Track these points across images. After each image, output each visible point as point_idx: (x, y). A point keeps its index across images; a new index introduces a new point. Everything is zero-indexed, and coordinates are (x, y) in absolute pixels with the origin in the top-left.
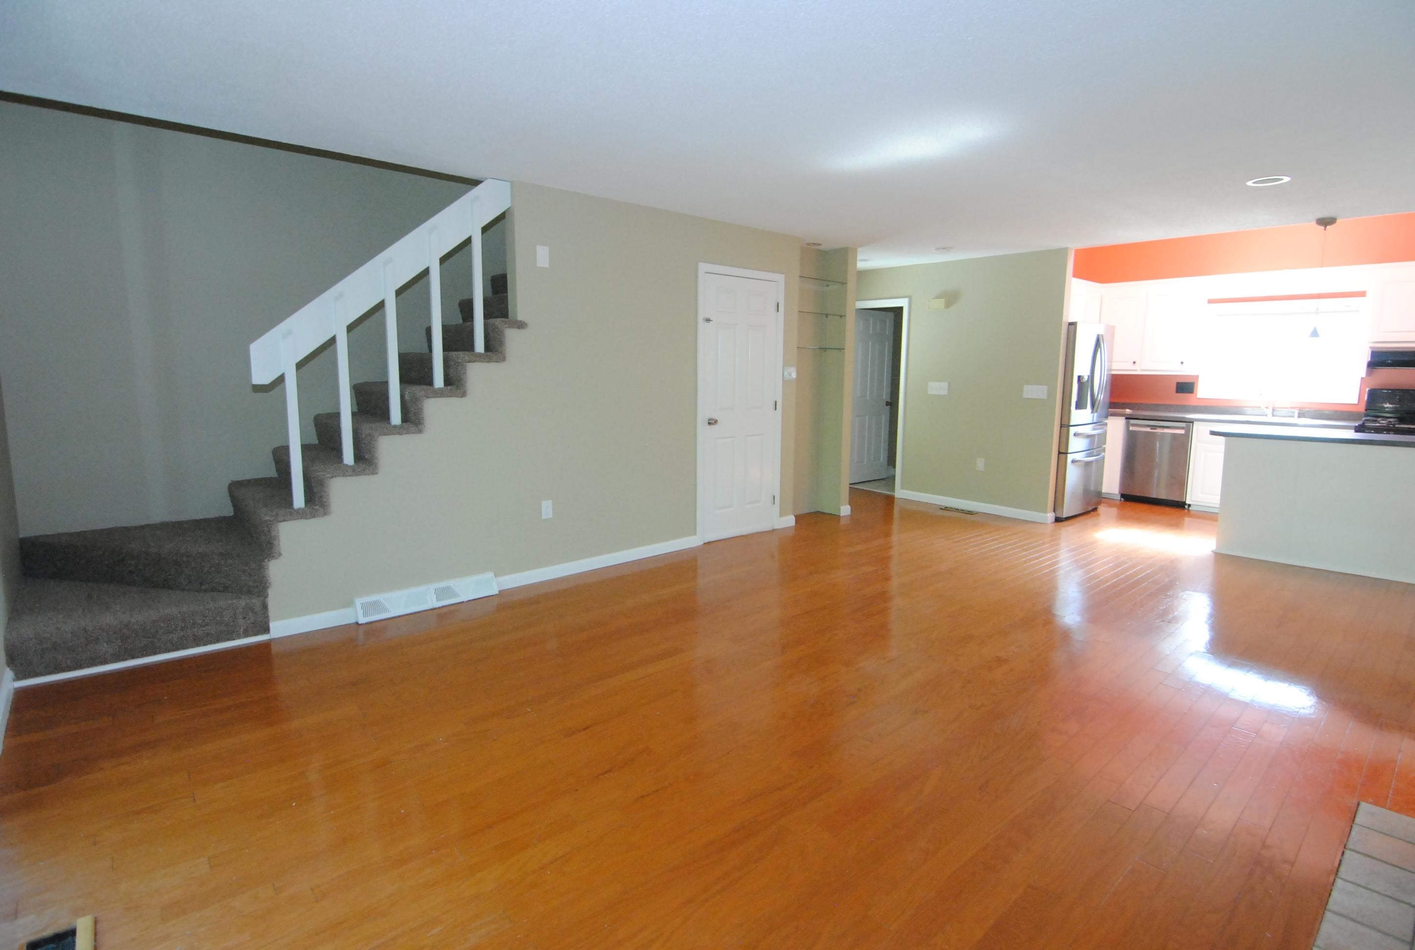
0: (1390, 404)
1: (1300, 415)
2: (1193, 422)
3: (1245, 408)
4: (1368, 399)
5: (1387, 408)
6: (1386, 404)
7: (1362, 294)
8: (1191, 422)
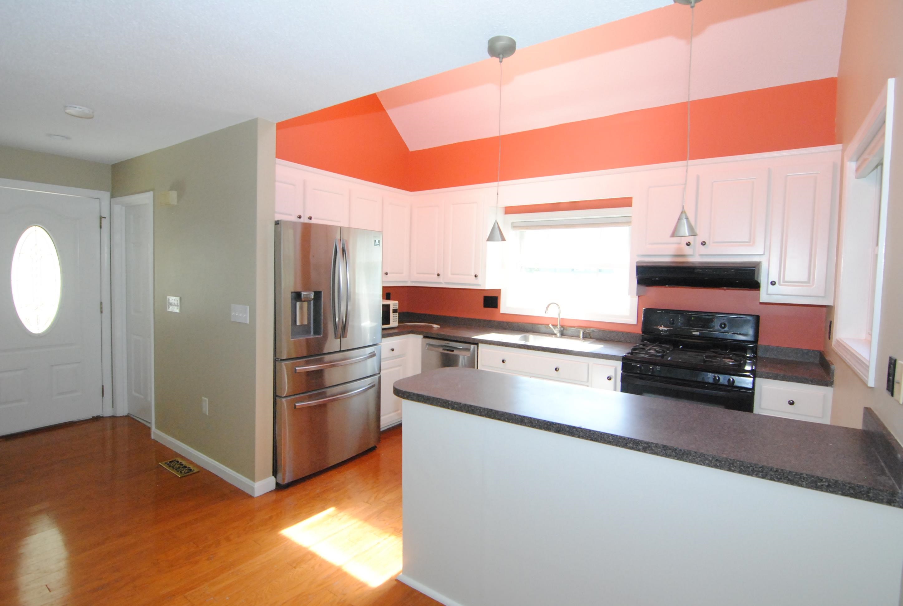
0: (664, 327)
1: (587, 336)
2: (477, 344)
3: (540, 326)
4: (644, 320)
5: (662, 330)
6: (661, 326)
7: (626, 202)
8: (476, 343)
